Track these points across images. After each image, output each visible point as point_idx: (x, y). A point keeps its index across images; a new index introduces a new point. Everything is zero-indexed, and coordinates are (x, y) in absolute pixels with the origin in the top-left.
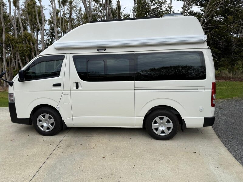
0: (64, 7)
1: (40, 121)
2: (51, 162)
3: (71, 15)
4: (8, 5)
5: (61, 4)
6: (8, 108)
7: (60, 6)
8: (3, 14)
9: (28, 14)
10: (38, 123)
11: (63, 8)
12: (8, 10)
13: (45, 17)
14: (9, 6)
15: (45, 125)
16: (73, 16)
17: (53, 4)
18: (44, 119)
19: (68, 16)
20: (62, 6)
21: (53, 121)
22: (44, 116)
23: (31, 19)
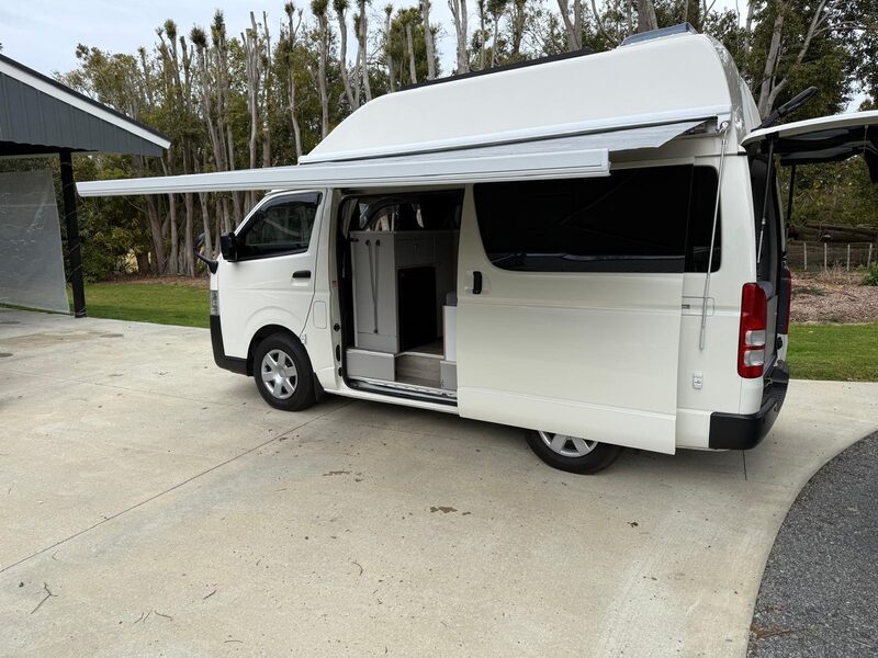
0: (496, 21)
1: (269, 369)
2: (234, 466)
3: (516, 46)
4: (339, 37)
5: (488, 10)
6: (209, 330)
7: (483, 17)
8: (327, 63)
9: (393, 58)
10: (264, 372)
11: (493, 22)
12: (339, 51)
13: (440, 62)
14: (340, 39)
15: (278, 379)
16: (526, 45)
17: (461, 16)
18: (275, 363)
19: (509, 48)
20: (490, 16)
21: (293, 371)
22: (276, 357)
23: (399, 73)
